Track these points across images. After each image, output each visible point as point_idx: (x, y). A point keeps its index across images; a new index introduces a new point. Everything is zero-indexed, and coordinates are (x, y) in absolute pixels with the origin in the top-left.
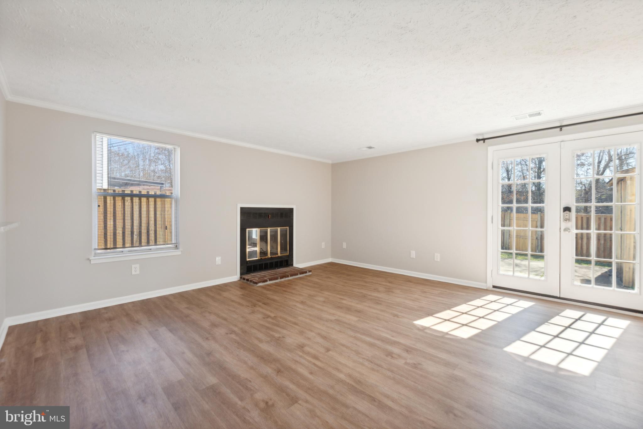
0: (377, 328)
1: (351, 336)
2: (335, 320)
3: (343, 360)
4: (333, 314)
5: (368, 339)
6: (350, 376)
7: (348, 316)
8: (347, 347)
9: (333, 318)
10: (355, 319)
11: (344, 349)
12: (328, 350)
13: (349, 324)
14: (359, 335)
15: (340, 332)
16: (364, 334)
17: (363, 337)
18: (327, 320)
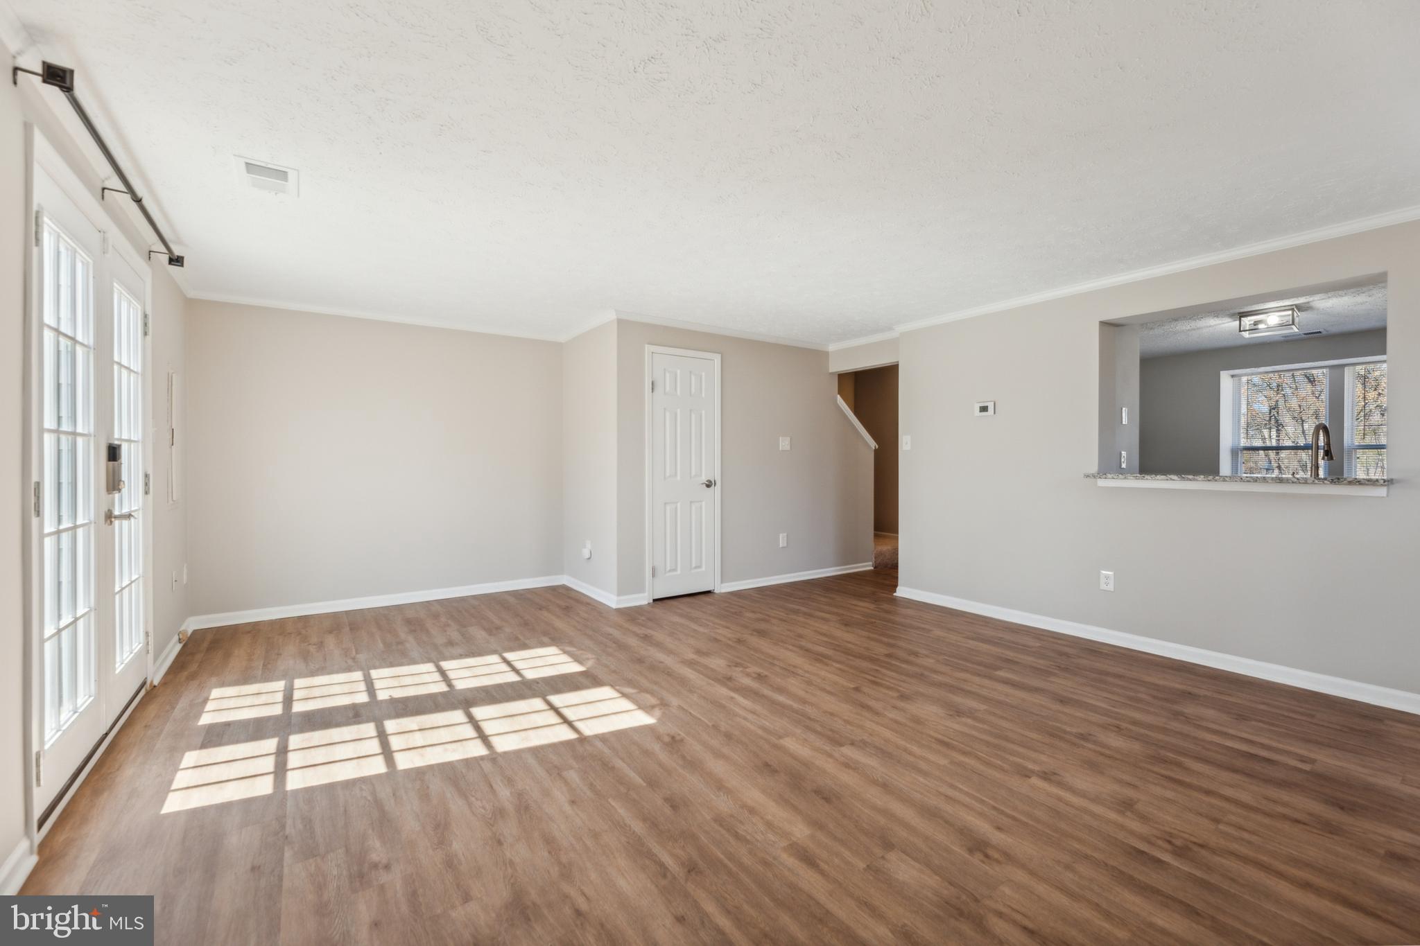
0: (750, 716)
1: (812, 704)
2: (841, 745)
3: (836, 678)
4: (847, 765)
5: (781, 698)
6: (827, 665)
7: (804, 752)
8: (824, 690)
9: (848, 751)
10: (790, 743)
11: (828, 688)
12: (857, 689)
13: (808, 728)
14: (795, 705)
15: (832, 714)
16: (783, 706)
17: (789, 702)
18: (862, 745)
